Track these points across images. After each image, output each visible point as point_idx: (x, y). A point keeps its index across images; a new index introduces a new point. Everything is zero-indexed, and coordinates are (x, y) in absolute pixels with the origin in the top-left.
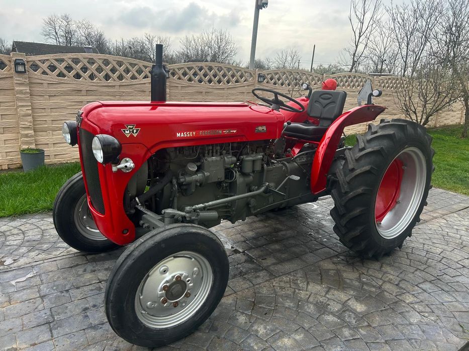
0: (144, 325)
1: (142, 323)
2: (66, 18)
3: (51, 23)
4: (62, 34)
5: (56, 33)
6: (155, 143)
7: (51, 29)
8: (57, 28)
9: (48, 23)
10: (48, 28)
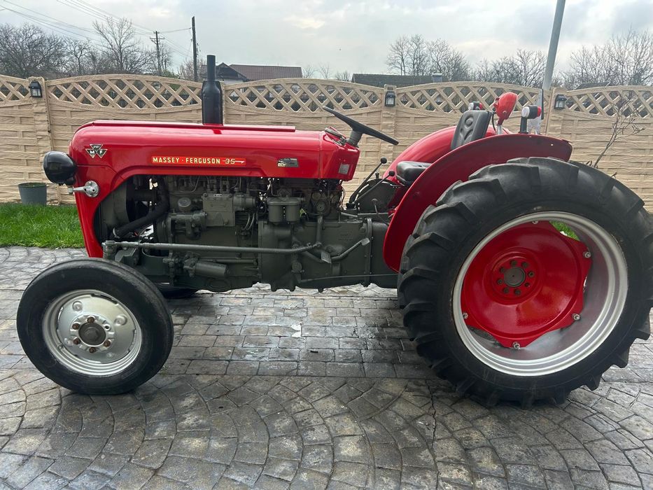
0: (58, 362)
1: (55, 358)
2: (417, 41)
3: (399, 47)
4: (410, 60)
5: (403, 60)
6: (125, 167)
7: (397, 55)
8: (405, 53)
9: (394, 48)
10: (395, 55)
